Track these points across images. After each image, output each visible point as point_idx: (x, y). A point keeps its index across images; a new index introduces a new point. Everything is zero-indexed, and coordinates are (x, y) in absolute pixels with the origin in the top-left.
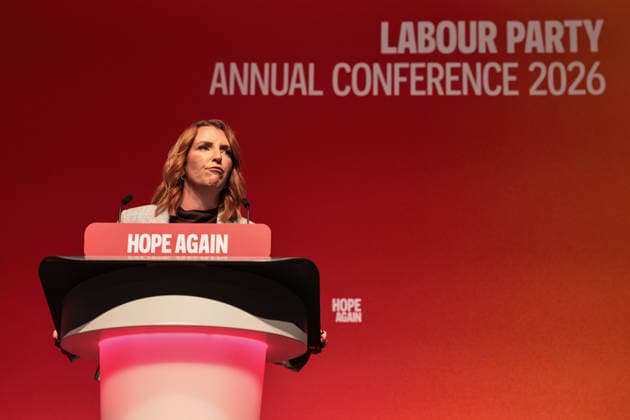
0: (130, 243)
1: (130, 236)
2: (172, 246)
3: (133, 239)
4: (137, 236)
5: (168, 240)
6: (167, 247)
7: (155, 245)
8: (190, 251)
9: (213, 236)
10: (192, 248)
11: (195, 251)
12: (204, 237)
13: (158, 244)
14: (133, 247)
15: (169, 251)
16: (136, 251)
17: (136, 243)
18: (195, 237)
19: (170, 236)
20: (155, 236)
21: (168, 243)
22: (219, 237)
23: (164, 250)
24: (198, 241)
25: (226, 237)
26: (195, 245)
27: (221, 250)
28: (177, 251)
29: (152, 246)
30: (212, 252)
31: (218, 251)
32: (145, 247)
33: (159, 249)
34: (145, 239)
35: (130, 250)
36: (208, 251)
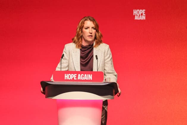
0: (65, 77)
1: (65, 75)
2: (77, 78)
3: (66, 76)
4: (67, 74)
5: (76, 76)
6: (76, 78)
7: (72, 77)
8: (82, 79)
9: (88, 75)
10: (82, 78)
11: (83, 79)
12: (85, 75)
13: (73, 77)
14: (66, 78)
15: (76, 79)
16: (67, 79)
17: (67, 77)
18: (83, 75)
20: (72, 75)
21: (76, 77)
23: (75, 79)
26: (83, 77)
27: (90, 79)
28: (78, 79)
29: (71, 78)
30: (88, 79)
31: (89, 79)
32: (69, 78)
33: (73, 78)
34: (69, 76)
35: (65, 79)
36: (86, 79)
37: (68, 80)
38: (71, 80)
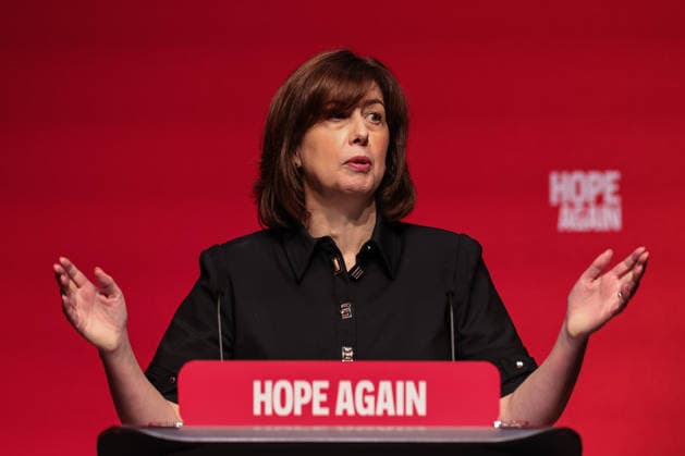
0: (258, 397)
1: (257, 385)
2: (331, 402)
3: (263, 391)
4: (268, 384)
5: (322, 391)
6: (323, 405)
7: (300, 401)
8: (362, 412)
9: (400, 385)
10: (365, 405)
11: (370, 411)
12: (385, 386)
13: (306, 400)
14: (263, 405)
15: (325, 412)
16: (268, 412)
17: (267, 397)
18: (369, 386)
19: (325, 384)
20: (299, 385)
21: (324, 397)
22: (410, 385)
23: (318, 411)
24: (375, 393)
25: (423, 385)
26: (370, 400)
27: (415, 410)
28: (339, 412)
29: (295, 405)
30: (400, 412)
31: (410, 412)
32: (283, 404)
33: (307, 408)
34: (283, 392)
35: (257, 411)
36: (391, 412)
37: (275, 419)
38: (291, 419)
